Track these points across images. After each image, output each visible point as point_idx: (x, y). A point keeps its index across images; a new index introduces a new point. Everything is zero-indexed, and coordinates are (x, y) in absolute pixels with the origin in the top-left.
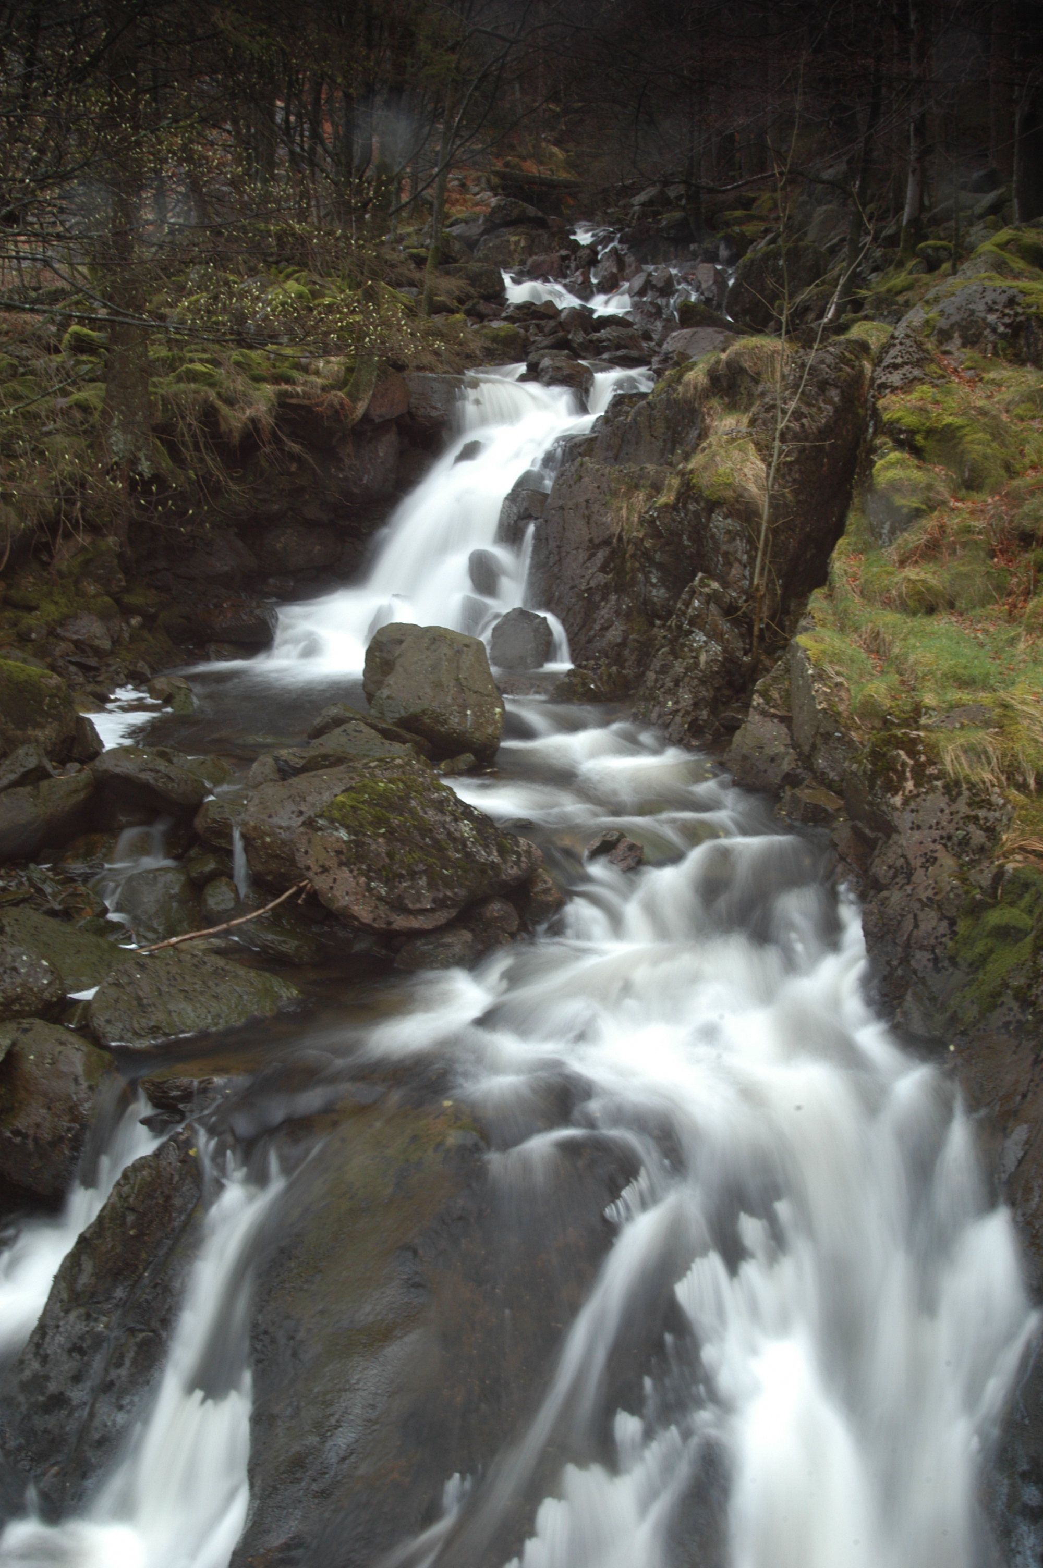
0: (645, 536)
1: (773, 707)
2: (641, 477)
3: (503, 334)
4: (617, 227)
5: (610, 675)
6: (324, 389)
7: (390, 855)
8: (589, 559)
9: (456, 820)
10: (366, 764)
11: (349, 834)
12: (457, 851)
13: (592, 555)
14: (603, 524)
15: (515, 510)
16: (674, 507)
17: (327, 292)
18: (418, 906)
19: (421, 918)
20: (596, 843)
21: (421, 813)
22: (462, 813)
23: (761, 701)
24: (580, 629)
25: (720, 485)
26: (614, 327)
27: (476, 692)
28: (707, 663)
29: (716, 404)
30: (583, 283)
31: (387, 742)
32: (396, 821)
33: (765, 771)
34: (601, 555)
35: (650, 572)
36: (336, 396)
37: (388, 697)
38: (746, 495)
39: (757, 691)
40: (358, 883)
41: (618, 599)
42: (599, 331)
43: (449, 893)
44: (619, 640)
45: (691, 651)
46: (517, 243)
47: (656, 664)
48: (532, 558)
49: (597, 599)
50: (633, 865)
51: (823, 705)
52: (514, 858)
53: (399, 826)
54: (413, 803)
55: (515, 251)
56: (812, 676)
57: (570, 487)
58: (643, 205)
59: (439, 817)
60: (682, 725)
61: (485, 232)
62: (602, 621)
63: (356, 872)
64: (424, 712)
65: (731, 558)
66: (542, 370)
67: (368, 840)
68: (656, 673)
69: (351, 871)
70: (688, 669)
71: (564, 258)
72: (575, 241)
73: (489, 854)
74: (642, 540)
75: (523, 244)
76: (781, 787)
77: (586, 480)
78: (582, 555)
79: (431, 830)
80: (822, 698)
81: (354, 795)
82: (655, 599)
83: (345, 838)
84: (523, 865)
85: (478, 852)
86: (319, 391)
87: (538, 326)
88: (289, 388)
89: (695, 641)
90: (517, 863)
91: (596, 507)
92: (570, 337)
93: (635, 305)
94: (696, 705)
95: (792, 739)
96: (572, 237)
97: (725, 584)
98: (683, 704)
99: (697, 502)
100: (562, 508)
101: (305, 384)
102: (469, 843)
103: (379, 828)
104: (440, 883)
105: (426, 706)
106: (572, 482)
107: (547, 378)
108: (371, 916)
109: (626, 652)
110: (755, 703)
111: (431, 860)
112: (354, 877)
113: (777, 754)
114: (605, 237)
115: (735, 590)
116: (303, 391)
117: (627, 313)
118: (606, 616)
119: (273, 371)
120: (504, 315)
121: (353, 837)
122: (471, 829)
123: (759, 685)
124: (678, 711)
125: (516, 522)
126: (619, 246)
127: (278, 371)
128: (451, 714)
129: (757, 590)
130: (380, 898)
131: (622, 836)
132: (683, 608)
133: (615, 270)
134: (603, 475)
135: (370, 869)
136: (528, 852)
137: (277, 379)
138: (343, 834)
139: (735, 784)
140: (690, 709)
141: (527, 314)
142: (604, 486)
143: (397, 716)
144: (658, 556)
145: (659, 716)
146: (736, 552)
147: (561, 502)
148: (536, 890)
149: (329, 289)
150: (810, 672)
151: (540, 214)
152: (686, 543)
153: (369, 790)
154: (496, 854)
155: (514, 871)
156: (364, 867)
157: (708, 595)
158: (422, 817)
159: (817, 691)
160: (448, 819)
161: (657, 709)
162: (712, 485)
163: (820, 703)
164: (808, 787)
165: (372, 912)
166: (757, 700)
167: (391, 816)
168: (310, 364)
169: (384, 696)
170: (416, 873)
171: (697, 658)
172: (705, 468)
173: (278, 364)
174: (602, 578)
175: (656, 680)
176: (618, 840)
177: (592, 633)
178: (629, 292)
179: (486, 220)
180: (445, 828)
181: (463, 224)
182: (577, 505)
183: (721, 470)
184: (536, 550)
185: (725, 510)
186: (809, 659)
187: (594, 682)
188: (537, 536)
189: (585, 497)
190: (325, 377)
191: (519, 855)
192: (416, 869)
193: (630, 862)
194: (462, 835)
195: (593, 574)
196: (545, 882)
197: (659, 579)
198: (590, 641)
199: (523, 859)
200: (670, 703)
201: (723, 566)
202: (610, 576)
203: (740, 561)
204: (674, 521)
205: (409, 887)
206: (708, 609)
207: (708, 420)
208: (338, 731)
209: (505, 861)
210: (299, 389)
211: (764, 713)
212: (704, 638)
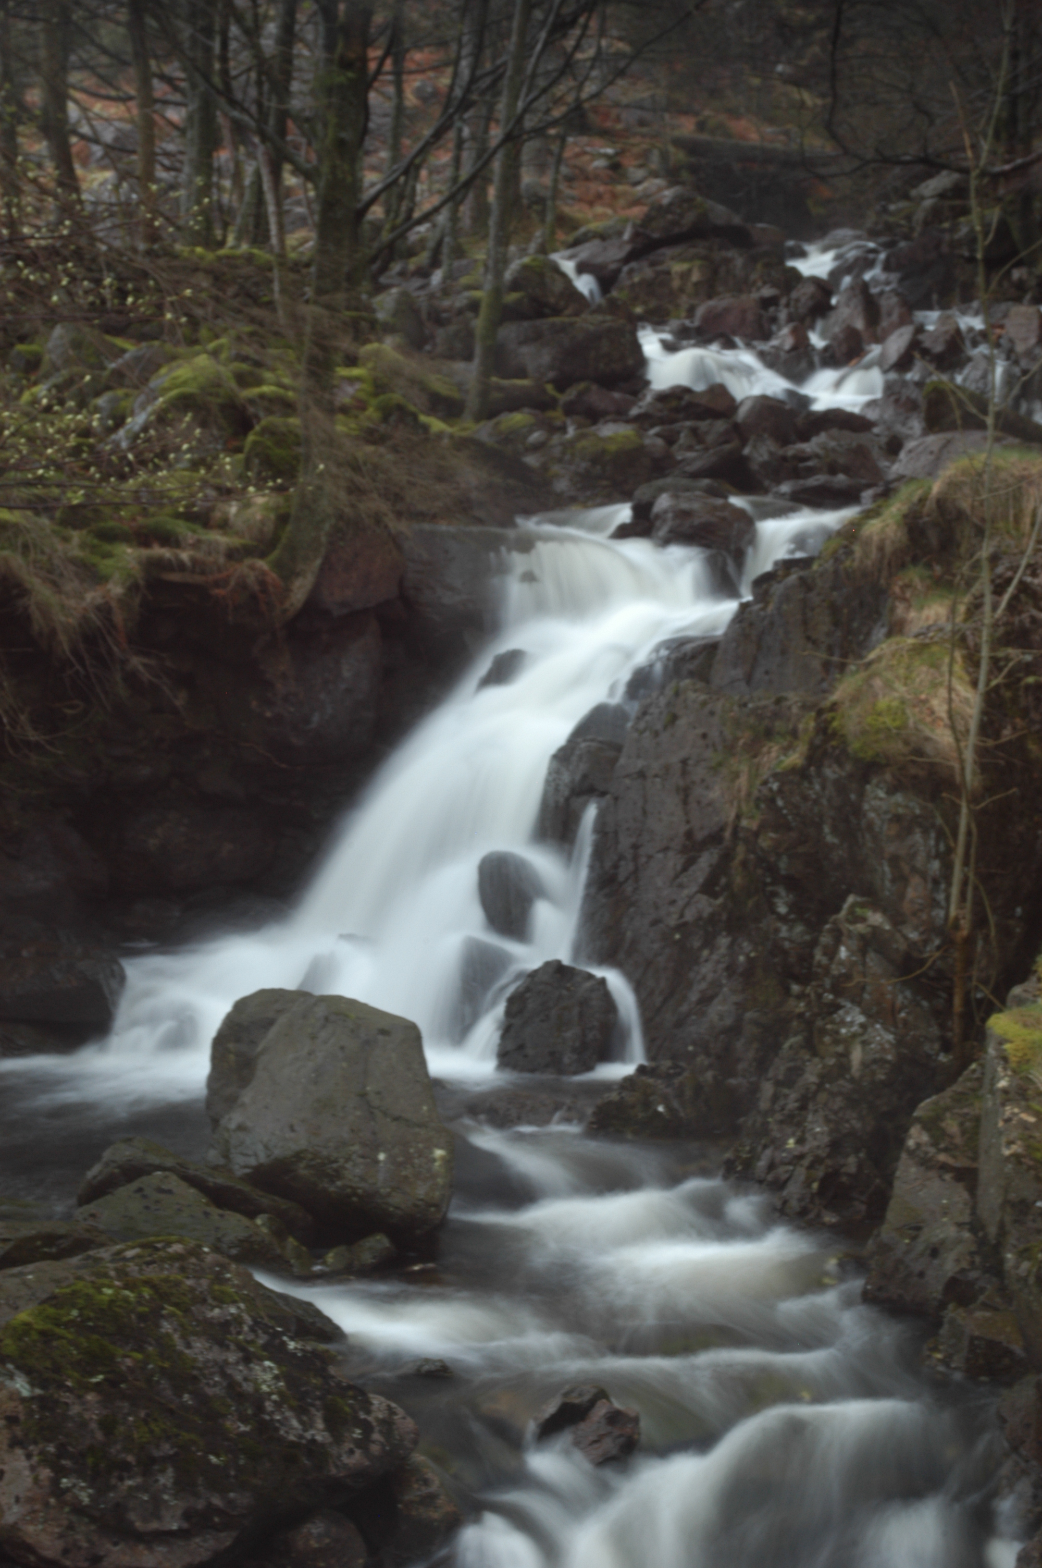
0: (763, 827)
1: (946, 1150)
2: (776, 715)
3: (613, 447)
4: (883, 239)
5: (698, 1089)
6: (232, 554)
7: (108, 1426)
8: (685, 869)
9: (248, 1359)
10: (119, 1252)
11: (32, 1384)
12: (244, 1419)
13: (690, 863)
14: (710, 804)
15: (566, 777)
16: (801, 773)
17: (268, 375)
18: (154, 1525)
19: (161, 1549)
20: (551, 1408)
21: (180, 1346)
22: (265, 1347)
23: (925, 1138)
24: (665, 1001)
25: (878, 731)
26: (835, 431)
27: (397, 1119)
28: (864, 1065)
29: (917, 581)
30: (794, 348)
31: (215, 1211)
32: (127, 1359)
33: (921, 1274)
34: (706, 861)
35: (775, 894)
36: (252, 568)
37: (241, 1128)
38: (928, 749)
39: (918, 1120)
40: (36, 1480)
41: (731, 946)
42: (805, 438)
43: (217, 1501)
44: (728, 1022)
45: (836, 1042)
46: (685, 276)
47: (779, 1068)
48: (592, 868)
49: (697, 944)
50: (614, 1451)
51: (1016, 1148)
52: (357, 1433)
53: (131, 1370)
54: (166, 1327)
55: (682, 290)
56: (1005, 1091)
57: (656, 734)
58: (942, 196)
59: (215, 1354)
60: (808, 1183)
61: (632, 256)
62: (703, 986)
63: (35, 1459)
64: (298, 1156)
65: (906, 869)
66: (658, 516)
67: (66, 1397)
68: (778, 1083)
69: (29, 1456)
70: (824, 1078)
71: (767, 303)
72: (794, 271)
73: (307, 1426)
74: (757, 834)
75: (696, 277)
76: (943, 1305)
77: (682, 722)
78: (674, 861)
79: (195, 1379)
80: (1014, 1135)
81: (51, 1311)
82: (787, 945)
83: (25, 1393)
84: (375, 1449)
85: (284, 1422)
86: (222, 560)
87: (694, 431)
88: (166, 553)
89: (843, 1023)
90: (363, 1444)
91: (699, 772)
92: (746, 451)
93: (889, 388)
94: (835, 1146)
95: (973, 1212)
96: (791, 263)
97: (897, 919)
98: (810, 1144)
99: (841, 765)
100: (642, 775)
101: (197, 545)
102: (269, 1406)
103: (93, 1375)
104: (200, 1480)
105: (302, 1144)
106: (659, 726)
107: (663, 532)
108: (59, 1545)
109: (739, 1045)
110: (911, 1143)
111: (186, 1436)
112: (33, 1468)
113: (943, 1242)
114: (857, 260)
115: (916, 928)
116: (194, 561)
117: (871, 404)
118: (710, 977)
119: (141, 520)
120: (634, 411)
121: (38, 1391)
122: (276, 1378)
123: (924, 1108)
124: (801, 1157)
125: (567, 800)
126: (883, 277)
127: (150, 521)
128: (348, 1159)
129: (956, 926)
130: (78, 1510)
131: (602, 1394)
132: (825, 960)
133: (859, 324)
134: (712, 713)
135: (62, 1452)
136: (387, 1424)
137: (144, 538)
138: (21, 1385)
139: (868, 1298)
140: (823, 1153)
141: (677, 410)
142: (714, 734)
143: (253, 1162)
144: (783, 864)
145: (772, 1166)
146: (913, 856)
147: (640, 764)
148: (407, 1498)
149: (273, 370)
150: (1003, 1084)
151: (737, 220)
152: (830, 839)
153: (81, 1302)
154: (320, 1425)
155: (356, 1459)
156: (51, 1449)
157: (862, 937)
158: (181, 1353)
159: (1007, 1121)
160: (232, 1357)
161: (768, 1152)
162: (864, 732)
163: (1010, 1143)
164: (985, 1306)
165: (61, 1536)
166: (916, 1137)
167: (120, 1351)
168: (211, 509)
169: (233, 1126)
170: (153, 1460)
171: (846, 1055)
172: (855, 699)
173: (152, 509)
174: (705, 905)
175: (775, 1098)
176: (592, 1403)
177: (684, 1008)
178: (879, 362)
179: (636, 235)
180: (224, 1374)
181: (596, 242)
182: (667, 768)
183: (882, 703)
184: (599, 853)
185: (888, 777)
186: (1005, 1059)
187: (665, 1101)
188: (601, 828)
189: (683, 754)
190: (238, 534)
191: (367, 1428)
192: (156, 1453)
193: (609, 1446)
194: (257, 1390)
195: (691, 897)
196: (426, 1482)
197: (792, 907)
198: (680, 1023)
199: (376, 1436)
200: (791, 1142)
201: (893, 881)
202: (720, 901)
203: (923, 875)
204: (805, 798)
205: (137, 1488)
206: (864, 964)
207: (900, 609)
208: (124, 1191)
209: (338, 1439)
210: (185, 556)
211: (926, 1163)
212: (861, 1019)
